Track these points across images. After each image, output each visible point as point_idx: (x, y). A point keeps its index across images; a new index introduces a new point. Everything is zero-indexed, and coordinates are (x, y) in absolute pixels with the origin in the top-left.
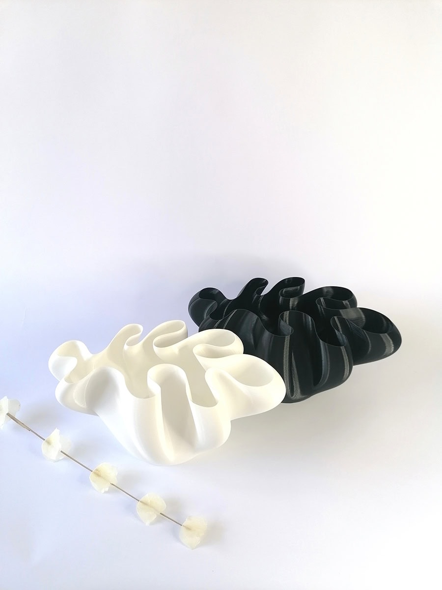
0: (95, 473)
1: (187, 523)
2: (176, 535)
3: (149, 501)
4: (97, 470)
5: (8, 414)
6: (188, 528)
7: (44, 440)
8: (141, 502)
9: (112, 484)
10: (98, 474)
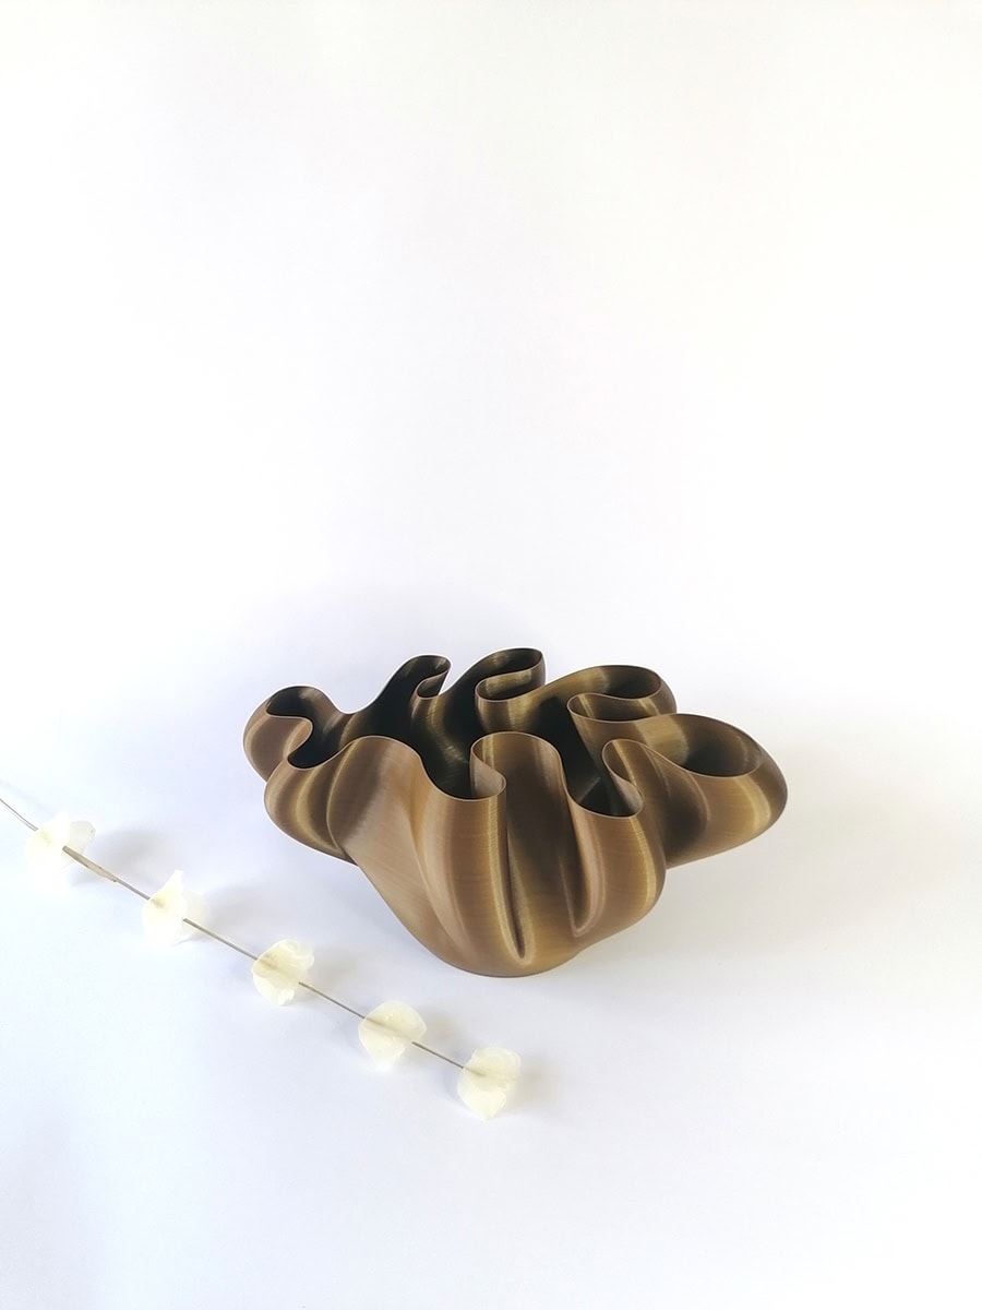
0: (263, 962)
1: (475, 1061)
2: (449, 1088)
3: (387, 1018)
4: (267, 956)
5: (65, 849)
6: (478, 1073)
7: (148, 898)
8: (369, 1019)
9: (303, 984)
10: (270, 965)
